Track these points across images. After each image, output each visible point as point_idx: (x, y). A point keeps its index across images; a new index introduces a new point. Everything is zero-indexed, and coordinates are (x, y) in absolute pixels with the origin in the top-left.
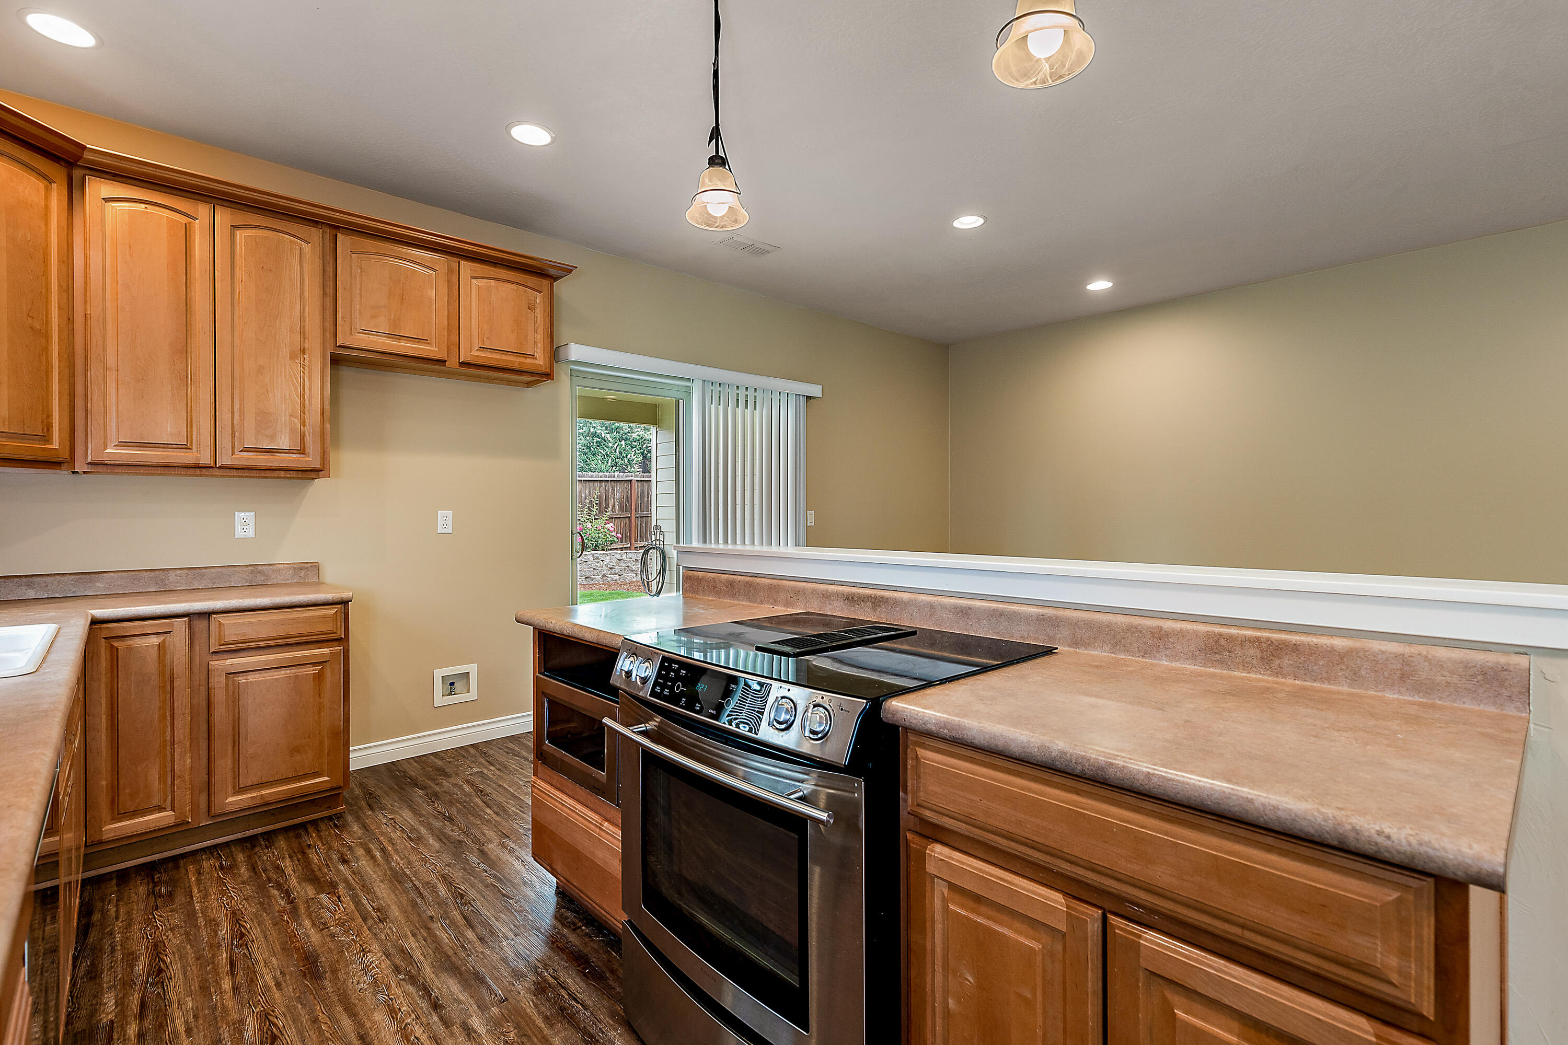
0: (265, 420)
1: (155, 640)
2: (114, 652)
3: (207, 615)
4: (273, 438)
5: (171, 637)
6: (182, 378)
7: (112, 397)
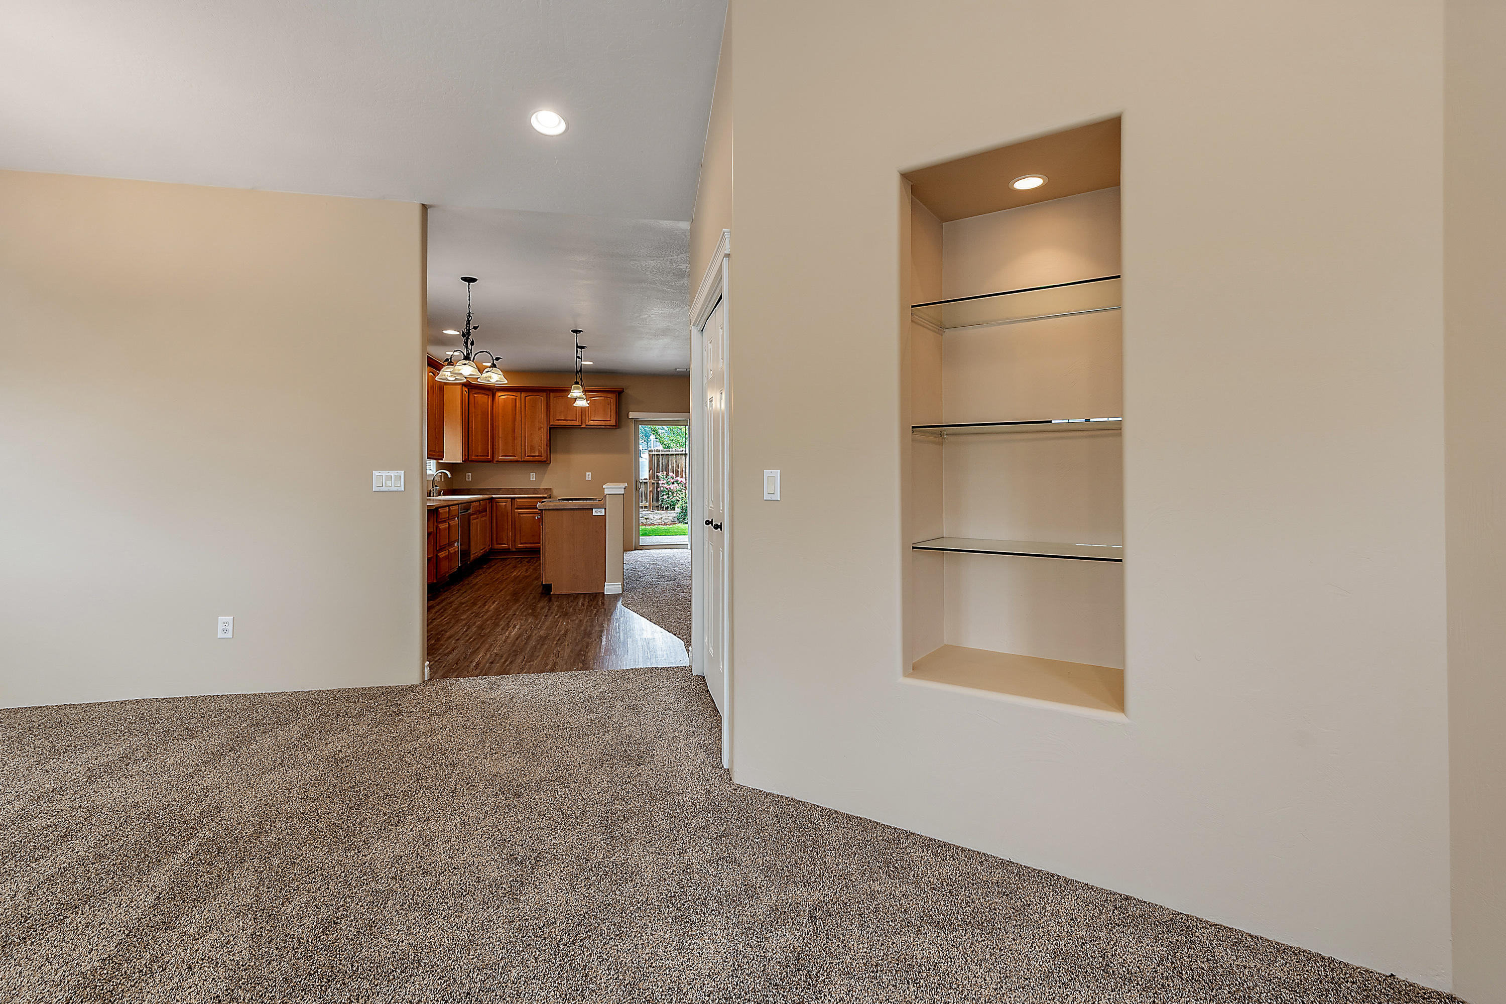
0: (532, 448)
1: (504, 504)
2: (496, 505)
3: (514, 498)
4: (534, 452)
5: (507, 503)
6: (514, 438)
7: (500, 445)
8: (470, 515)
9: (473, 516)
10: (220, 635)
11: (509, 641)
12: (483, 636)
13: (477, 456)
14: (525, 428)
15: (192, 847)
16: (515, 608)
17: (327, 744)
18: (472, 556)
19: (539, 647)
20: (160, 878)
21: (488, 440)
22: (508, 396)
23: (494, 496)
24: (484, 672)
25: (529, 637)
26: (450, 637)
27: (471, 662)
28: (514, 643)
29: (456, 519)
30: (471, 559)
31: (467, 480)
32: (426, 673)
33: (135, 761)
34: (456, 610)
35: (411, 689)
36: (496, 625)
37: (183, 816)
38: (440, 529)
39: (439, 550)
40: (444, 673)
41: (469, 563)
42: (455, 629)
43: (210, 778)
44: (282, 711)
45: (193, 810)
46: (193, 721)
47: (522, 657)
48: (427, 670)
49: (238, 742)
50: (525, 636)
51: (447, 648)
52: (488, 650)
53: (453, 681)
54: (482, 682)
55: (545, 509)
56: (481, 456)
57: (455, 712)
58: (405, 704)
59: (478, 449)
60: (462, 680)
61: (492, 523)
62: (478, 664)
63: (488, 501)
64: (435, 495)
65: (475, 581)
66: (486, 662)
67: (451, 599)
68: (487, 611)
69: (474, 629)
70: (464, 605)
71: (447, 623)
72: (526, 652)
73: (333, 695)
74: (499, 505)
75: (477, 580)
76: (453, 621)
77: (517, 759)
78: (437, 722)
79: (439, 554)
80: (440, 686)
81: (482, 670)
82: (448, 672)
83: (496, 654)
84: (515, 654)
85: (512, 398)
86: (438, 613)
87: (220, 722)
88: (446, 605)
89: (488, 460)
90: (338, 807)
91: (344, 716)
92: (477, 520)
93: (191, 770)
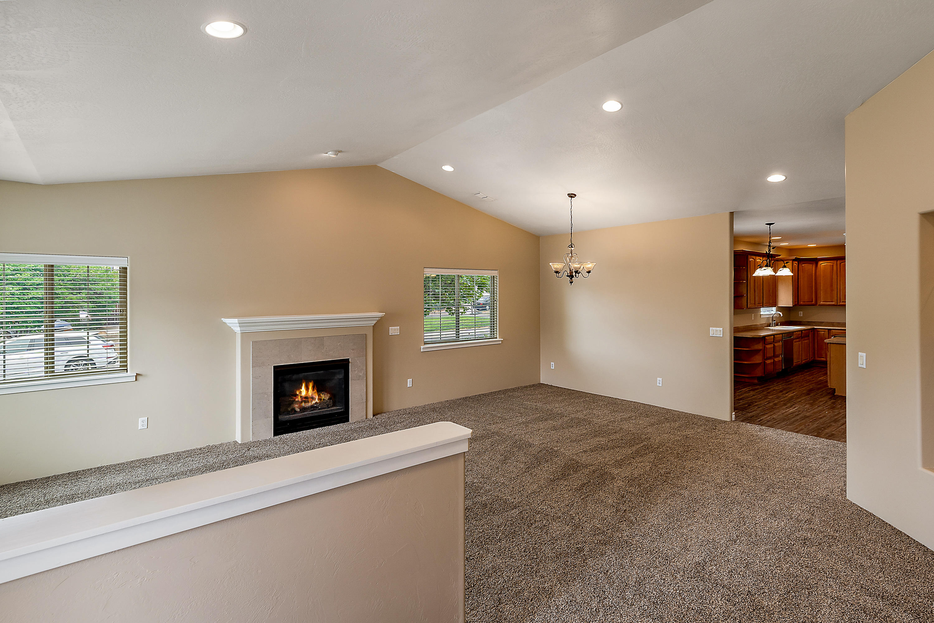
1: (823, 332)
5: (825, 332)
6: (832, 290)
7: (822, 294)
8: (793, 339)
9: (795, 340)
10: (658, 385)
11: (785, 414)
12: (773, 408)
13: (805, 302)
14: (840, 284)
15: (642, 445)
16: (804, 398)
17: (685, 431)
18: (795, 364)
19: (799, 420)
20: (634, 449)
21: (813, 292)
22: (827, 264)
23: (815, 327)
24: (761, 424)
25: (798, 415)
26: (756, 405)
27: (759, 418)
28: (787, 415)
29: (781, 342)
30: (794, 365)
31: (800, 316)
32: (733, 418)
33: (632, 419)
34: (769, 393)
35: (725, 422)
36: (785, 404)
37: (641, 437)
38: (766, 348)
39: (766, 359)
40: (743, 420)
41: (792, 367)
42: (762, 402)
43: (650, 430)
44: (675, 417)
45: (643, 437)
46: (649, 412)
47: (786, 423)
48: (734, 416)
49: (660, 422)
50: (797, 413)
51: (751, 410)
52: (771, 415)
53: (744, 424)
54: (757, 427)
55: (830, 343)
56: (807, 302)
57: (737, 435)
58: (719, 427)
59: (805, 297)
60: (748, 424)
61: (814, 344)
62: (761, 420)
63: (810, 330)
64: (773, 325)
65: (792, 379)
66: (766, 420)
67: (770, 387)
68: (786, 397)
69: (771, 404)
70: (775, 391)
71: (759, 398)
72: (790, 421)
73: (694, 416)
74: (819, 333)
75: (794, 378)
76: (763, 398)
77: (751, 457)
78: (728, 436)
79: (766, 361)
80: (737, 424)
81: (761, 423)
82: (745, 420)
83: (774, 418)
84: (784, 420)
85: (830, 265)
86: (758, 393)
87: (656, 415)
88: (766, 389)
89: (813, 303)
90: (681, 449)
91: (695, 424)
92: (799, 343)
93: (645, 426)
